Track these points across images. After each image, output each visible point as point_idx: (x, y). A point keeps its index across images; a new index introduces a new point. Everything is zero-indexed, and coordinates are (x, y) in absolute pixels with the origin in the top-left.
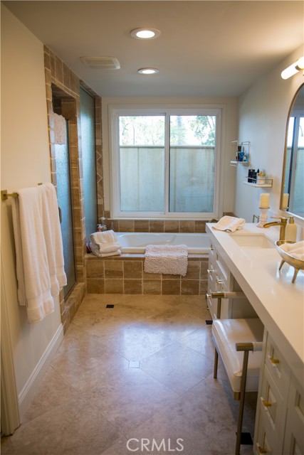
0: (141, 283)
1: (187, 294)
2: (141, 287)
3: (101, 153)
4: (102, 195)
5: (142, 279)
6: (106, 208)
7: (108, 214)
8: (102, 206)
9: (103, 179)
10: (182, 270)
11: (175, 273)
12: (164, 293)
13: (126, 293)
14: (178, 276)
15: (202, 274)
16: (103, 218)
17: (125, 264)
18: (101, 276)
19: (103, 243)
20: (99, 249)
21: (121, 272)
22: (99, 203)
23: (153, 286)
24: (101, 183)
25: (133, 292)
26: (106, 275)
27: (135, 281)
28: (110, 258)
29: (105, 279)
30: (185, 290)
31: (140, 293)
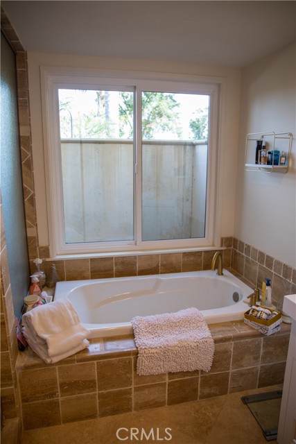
0: (130, 393)
1: (209, 396)
2: (130, 400)
3: (30, 149)
4: (34, 221)
5: (133, 387)
6: (42, 242)
7: (46, 252)
8: (35, 239)
9: (34, 195)
10: (205, 363)
11: (193, 369)
12: (172, 402)
13: (104, 414)
14: (196, 372)
15: (234, 362)
16: (39, 261)
17: (100, 367)
18: (53, 395)
19: (53, 333)
20: (47, 348)
21: (94, 381)
22: (28, 235)
23: (152, 395)
24: (32, 201)
25: (115, 412)
26: (62, 391)
27: (120, 391)
28: (69, 360)
29: (60, 399)
30: (207, 391)
31: (129, 410)
